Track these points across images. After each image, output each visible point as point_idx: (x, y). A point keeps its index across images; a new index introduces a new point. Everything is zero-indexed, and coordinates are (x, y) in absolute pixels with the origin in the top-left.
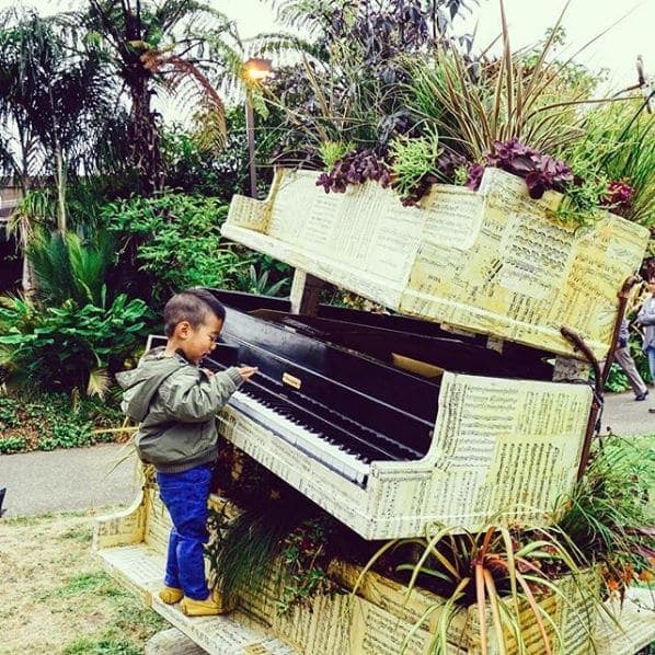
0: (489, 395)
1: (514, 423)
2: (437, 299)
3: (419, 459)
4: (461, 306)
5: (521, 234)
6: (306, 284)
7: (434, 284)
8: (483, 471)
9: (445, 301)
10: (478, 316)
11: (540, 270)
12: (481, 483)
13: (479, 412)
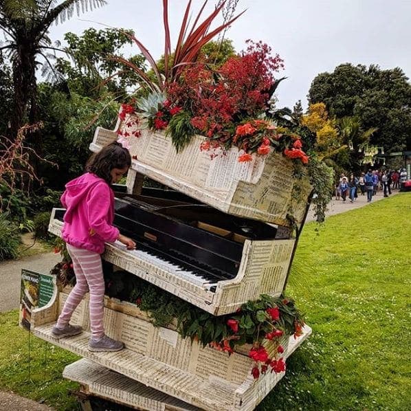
0: (262, 248)
1: (269, 259)
2: (243, 207)
3: (233, 278)
4: (251, 209)
5: (277, 175)
6: (136, 177)
7: (242, 200)
8: (257, 281)
9: (245, 207)
10: (257, 213)
11: (281, 190)
12: (256, 286)
13: (258, 256)
